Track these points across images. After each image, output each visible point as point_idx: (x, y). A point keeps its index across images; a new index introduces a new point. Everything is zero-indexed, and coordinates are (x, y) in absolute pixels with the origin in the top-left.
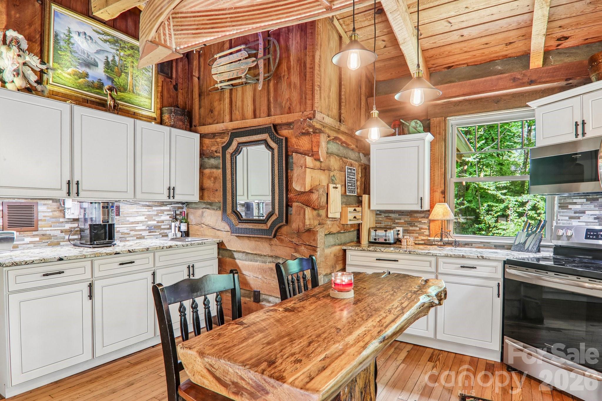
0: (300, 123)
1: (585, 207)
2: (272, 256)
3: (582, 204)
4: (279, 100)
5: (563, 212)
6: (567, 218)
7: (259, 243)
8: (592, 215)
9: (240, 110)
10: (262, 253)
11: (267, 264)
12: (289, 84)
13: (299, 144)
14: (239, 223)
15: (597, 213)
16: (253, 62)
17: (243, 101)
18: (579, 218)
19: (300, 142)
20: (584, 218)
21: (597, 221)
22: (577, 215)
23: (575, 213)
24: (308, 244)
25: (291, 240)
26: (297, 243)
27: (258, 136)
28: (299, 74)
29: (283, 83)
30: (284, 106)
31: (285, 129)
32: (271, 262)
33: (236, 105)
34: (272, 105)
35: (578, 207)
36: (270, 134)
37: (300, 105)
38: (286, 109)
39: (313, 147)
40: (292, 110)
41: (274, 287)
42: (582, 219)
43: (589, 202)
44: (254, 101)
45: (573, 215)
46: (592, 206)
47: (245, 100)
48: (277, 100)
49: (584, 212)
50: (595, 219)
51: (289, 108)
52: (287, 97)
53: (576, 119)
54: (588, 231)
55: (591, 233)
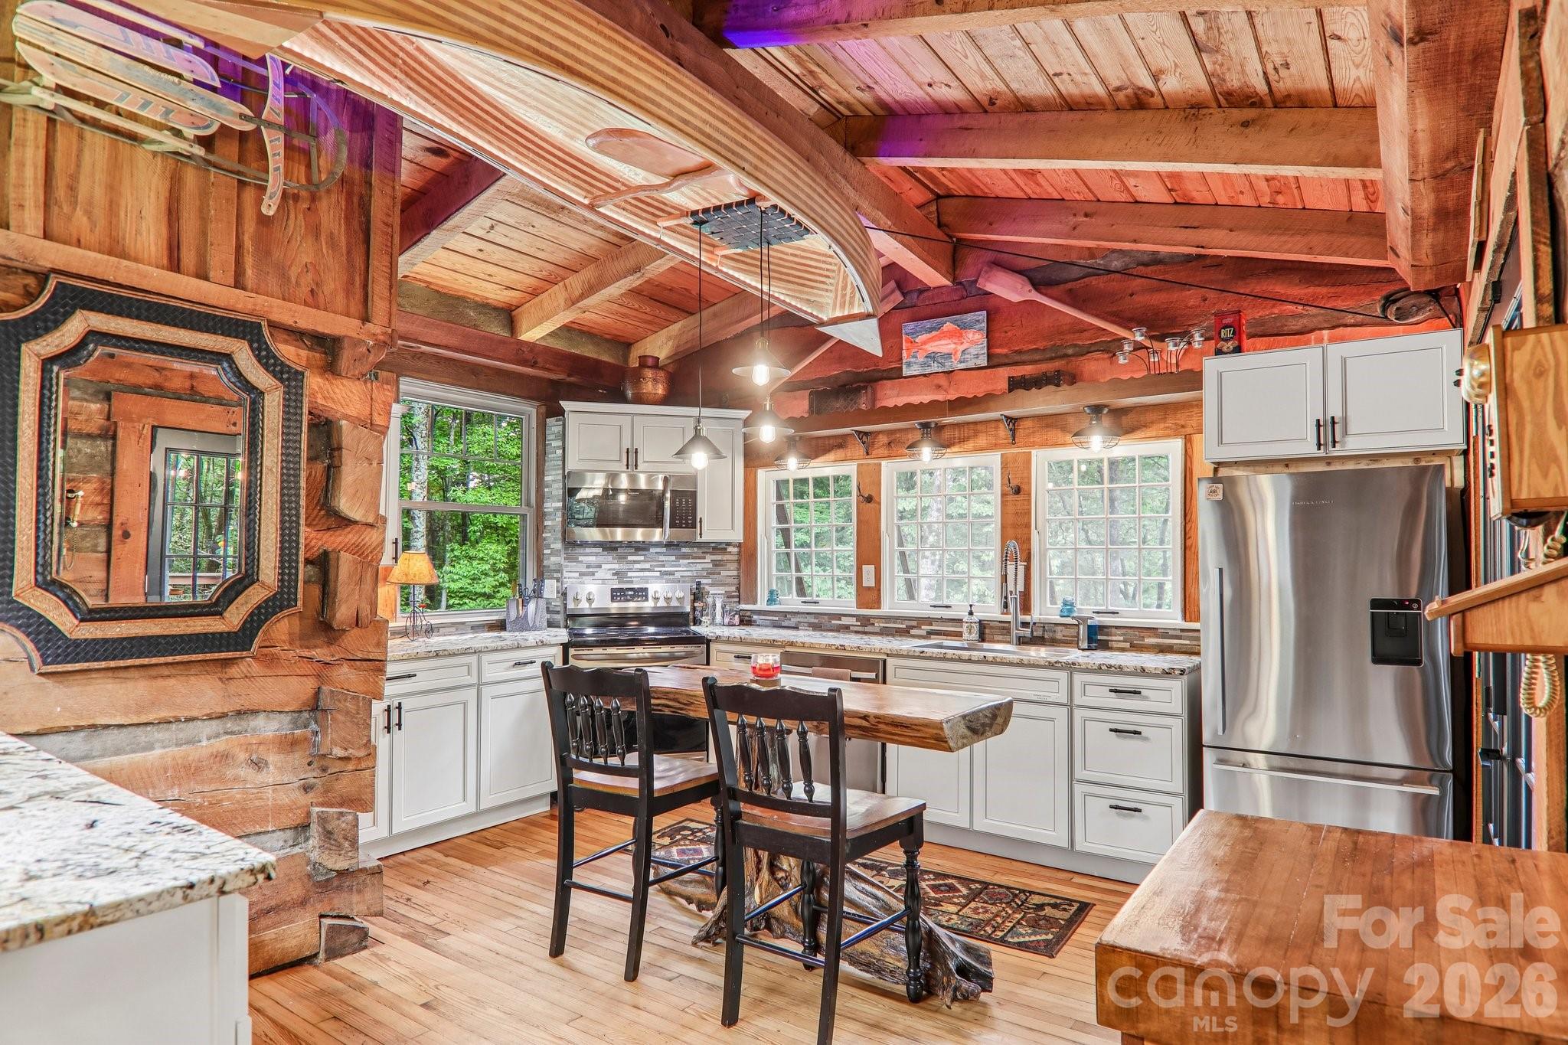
0: (364, 349)
1: (601, 559)
2: (223, 716)
3: (597, 554)
4: (277, 254)
5: (572, 566)
6: (577, 575)
7: (172, 682)
8: (609, 570)
9: (100, 213)
10: (183, 714)
11: (204, 743)
12: (315, 231)
13: (333, 395)
14: (82, 621)
15: (616, 566)
16: (242, 117)
17: (113, 188)
18: (593, 574)
19: (337, 391)
20: (600, 574)
21: (615, 577)
22: (591, 570)
23: (588, 567)
24: (360, 655)
25: (306, 653)
26: (328, 659)
27: (206, 336)
28: (346, 218)
29: (292, 216)
30: (293, 280)
31: (286, 342)
32: (217, 736)
33: (72, 189)
34: (249, 261)
35: (592, 559)
36: (255, 345)
37: (347, 297)
38: (304, 291)
39: (375, 415)
40: (321, 300)
41: (231, 807)
42: (597, 576)
43: (606, 553)
44: (173, 213)
45: (585, 570)
46: (610, 558)
47: (126, 190)
48: (268, 253)
49: (600, 566)
50: (614, 574)
51: (312, 291)
52: (305, 259)
53: (626, 444)
54: (613, 590)
55: (617, 594)
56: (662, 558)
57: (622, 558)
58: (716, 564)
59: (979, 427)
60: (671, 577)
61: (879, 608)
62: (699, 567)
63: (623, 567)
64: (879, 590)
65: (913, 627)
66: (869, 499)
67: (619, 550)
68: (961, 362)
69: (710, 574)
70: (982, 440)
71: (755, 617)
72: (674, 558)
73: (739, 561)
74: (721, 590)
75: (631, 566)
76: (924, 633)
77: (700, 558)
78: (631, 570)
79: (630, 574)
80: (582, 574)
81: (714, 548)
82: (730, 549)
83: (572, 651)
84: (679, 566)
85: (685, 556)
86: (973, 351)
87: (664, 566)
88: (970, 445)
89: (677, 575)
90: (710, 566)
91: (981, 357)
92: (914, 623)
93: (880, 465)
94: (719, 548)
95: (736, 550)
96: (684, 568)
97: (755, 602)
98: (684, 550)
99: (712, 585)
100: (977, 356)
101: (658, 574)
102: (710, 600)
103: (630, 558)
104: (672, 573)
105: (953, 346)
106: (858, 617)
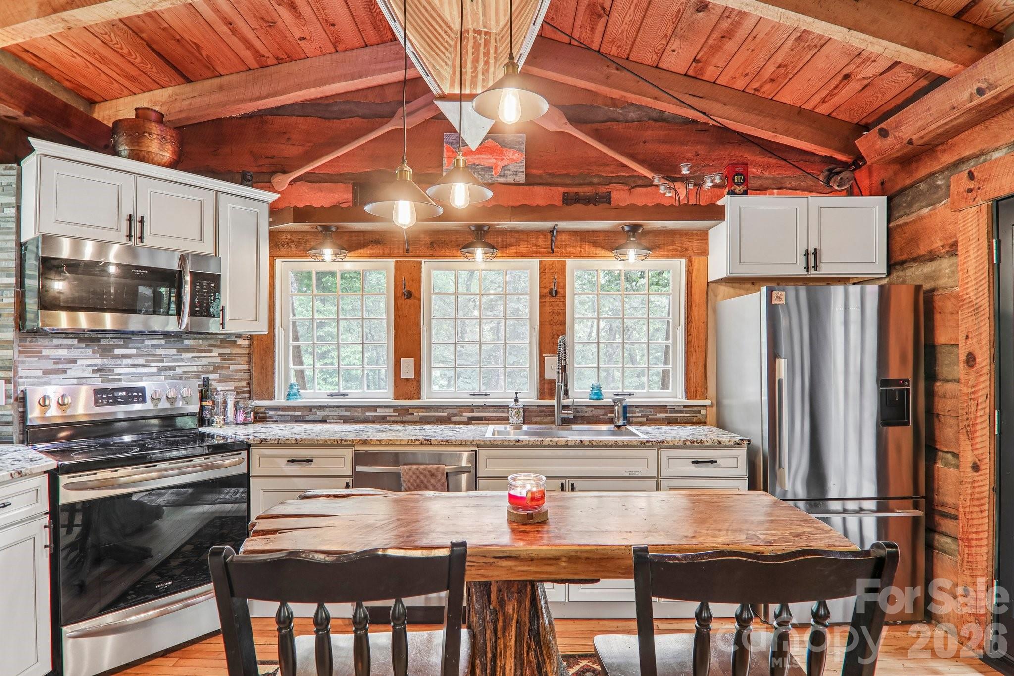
1: (75, 353)
3: (69, 347)
5: (30, 363)
6: (40, 373)
8: (88, 366)
15: (98, 362)
18: (64, 372)
20: (75, 372)
21: (97, 375)
22: (61, 366)
23: (56, 363)
35: (63, 353)
42: (70, 373)
43: (83, 345)
45: (52, 367)
46: (89, 351)
49: (74, 362)
50: (94, 372)
53: (127, 210)
54: (97, 392)
55: (102, 396)
56: (159, 351)
57: (106, 352)
58: (224, 357)
59: (521, 236)
60: (172, 373)
61: (419, 398)
62: (205, 361)
63: (107, 362)
64: (419, 382)
65: (454, 415)
66: (410, 295)
67: (102, 342)
68: (500, 176)
69: (217, 368)
70: (523, 248)
71: (271, 413)
72: (174, 351)
73: (249, 355)
74: (230, 386)
75: (119, 361)
76: (466, 419)
77: (205, 351)
78: (118, 366)
79: (117, 371)
80: (46, 373)
81: (222, 341)
82: (240, 342)
83: (64, 480)
84: (182, 360)
85: (188, 349)
86: (513, 168)
87: (162, 361)
88: (513, 250)
89: (179, 371)
90: (218, 360)
91: (520, 175)
92: (456, 411)
93: (420, 263)
94: (229, 340)
95: (246, 343)
96: (186, 363)
97: (271, 396)
98: (187, 342)
99: (219, 381)
100: (516, 173)
101: (155, 370)
102: (219, 398)
103: (117, 351)
104: (172, 369)
105: (494, 161)
106: (395, 408)
